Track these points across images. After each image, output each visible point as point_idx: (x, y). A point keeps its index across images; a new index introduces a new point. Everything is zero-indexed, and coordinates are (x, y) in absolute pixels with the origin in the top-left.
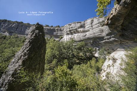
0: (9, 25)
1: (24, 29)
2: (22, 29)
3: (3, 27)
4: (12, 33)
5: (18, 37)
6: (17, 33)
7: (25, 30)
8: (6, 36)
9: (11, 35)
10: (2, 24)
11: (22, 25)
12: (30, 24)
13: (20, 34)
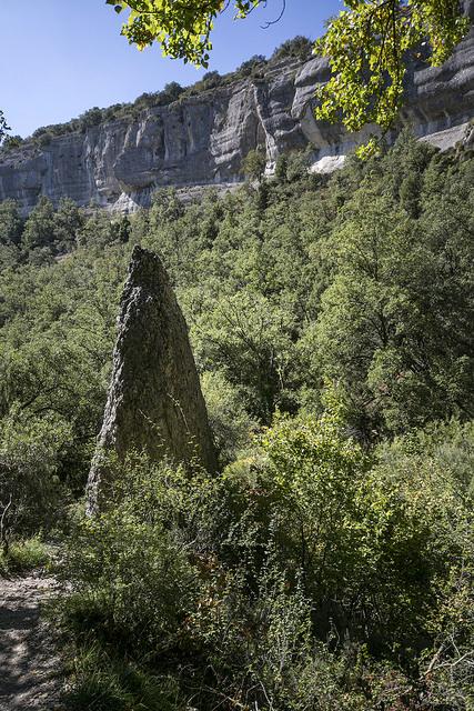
0: (117, 139)
1: (196, 138)
2: (185, 143)
3: (100, 164)
4: (150, 186)
5: (181, 205)
6: (169, 183)
7: (207, 143)
8: (125, 220)
9: (148, 205)
10: (89, 150)
11: (181, 110)
12: (221, 74)
13: (185, 181)
